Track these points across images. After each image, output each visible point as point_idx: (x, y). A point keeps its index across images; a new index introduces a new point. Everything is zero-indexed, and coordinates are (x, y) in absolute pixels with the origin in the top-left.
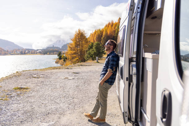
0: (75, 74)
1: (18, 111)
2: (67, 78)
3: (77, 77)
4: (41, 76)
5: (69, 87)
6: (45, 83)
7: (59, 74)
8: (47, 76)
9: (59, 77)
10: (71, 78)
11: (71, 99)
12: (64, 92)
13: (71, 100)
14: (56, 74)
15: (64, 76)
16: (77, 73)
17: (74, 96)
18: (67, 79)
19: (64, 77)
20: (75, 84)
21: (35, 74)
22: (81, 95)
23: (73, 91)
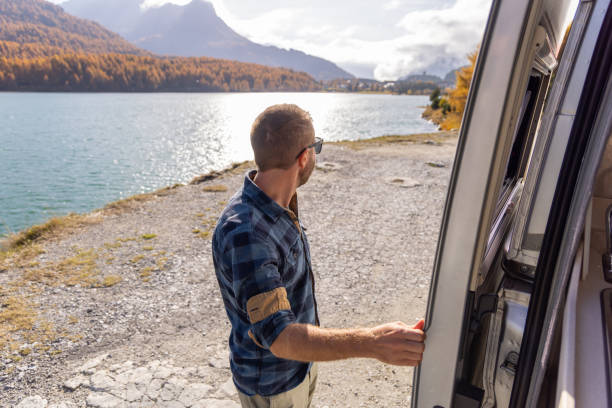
0: (432, 169)
1: (202, 281)
2: (402, 181)
3: (430, 181)
4: (338, 166)
5: (386, 216)
6: (331, 192)
7: (385, 165)
8: (351, 168)
9: (380, 174)
10: (413, 182)
11: (367, 262)
12: (364, 231)
13: (364, 271)
14: (379, 163)
15: (396, 174)
16: (438, 166)
17: (382, 253)
18: (400, 184)
19: (396, 178)
20: (412, 205)
21: (325, 160)
22: (410, 251)
23: (392, 233)
